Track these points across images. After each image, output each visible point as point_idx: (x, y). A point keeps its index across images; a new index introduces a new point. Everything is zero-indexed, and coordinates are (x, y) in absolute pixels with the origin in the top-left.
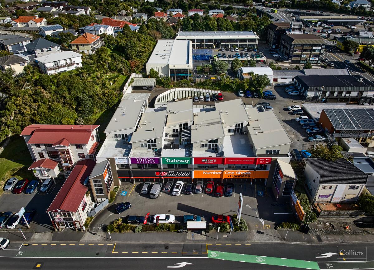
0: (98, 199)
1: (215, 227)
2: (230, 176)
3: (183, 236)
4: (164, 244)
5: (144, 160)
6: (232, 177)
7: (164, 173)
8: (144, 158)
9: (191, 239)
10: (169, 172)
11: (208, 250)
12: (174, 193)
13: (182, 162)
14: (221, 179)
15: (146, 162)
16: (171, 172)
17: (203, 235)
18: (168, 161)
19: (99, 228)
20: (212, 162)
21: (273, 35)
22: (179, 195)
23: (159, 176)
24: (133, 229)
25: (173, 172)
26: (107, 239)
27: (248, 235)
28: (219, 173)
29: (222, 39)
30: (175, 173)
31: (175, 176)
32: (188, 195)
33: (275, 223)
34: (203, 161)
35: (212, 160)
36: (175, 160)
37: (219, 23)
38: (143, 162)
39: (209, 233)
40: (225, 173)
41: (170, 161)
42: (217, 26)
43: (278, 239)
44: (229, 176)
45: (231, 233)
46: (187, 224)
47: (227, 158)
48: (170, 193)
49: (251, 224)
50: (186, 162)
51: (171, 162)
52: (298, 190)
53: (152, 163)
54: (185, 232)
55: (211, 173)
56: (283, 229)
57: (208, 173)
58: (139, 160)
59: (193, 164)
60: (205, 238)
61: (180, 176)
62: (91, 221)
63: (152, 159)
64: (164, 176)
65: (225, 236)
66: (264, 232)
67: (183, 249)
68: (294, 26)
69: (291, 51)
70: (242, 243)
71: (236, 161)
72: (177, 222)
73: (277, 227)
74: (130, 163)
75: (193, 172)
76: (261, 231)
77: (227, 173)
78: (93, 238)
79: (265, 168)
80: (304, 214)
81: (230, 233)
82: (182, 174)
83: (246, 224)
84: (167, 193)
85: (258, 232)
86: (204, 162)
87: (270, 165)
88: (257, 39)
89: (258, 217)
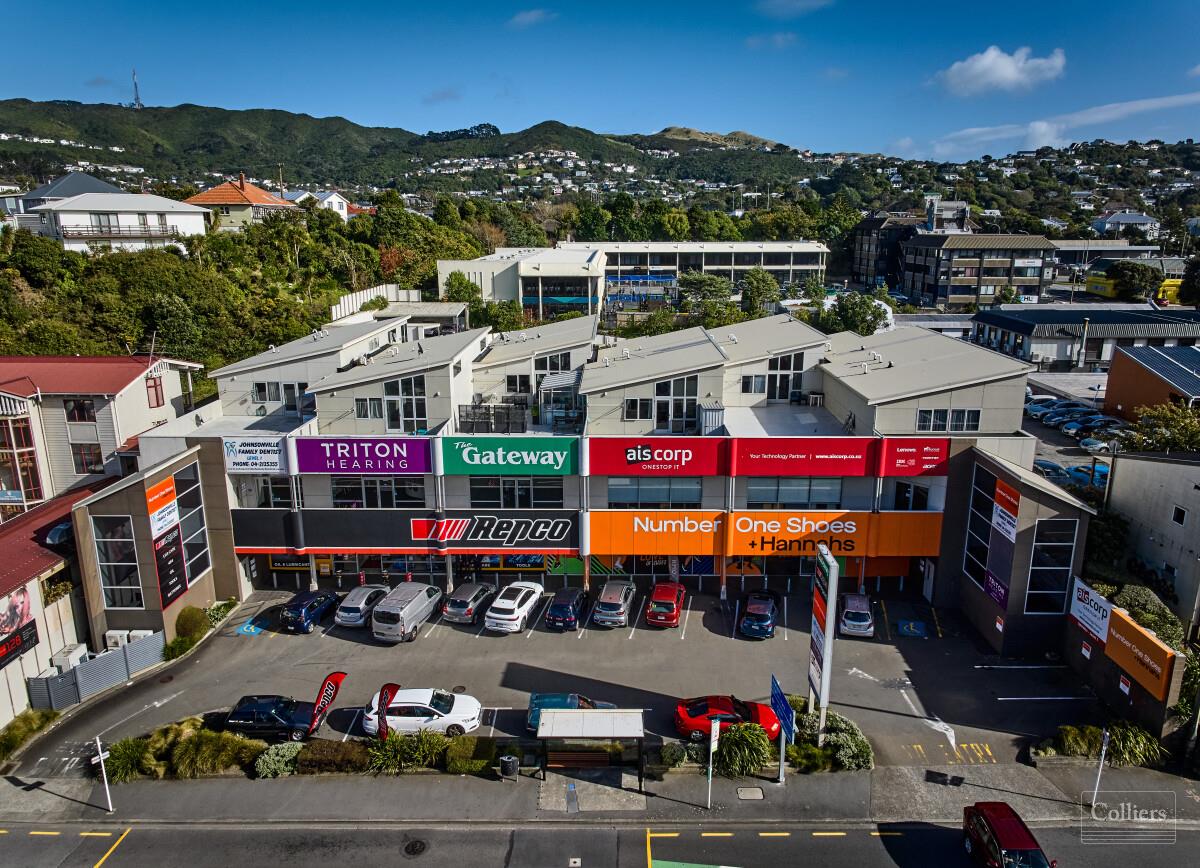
0: (110, 633)
1: (693, 753)
2: (758, 542)
3: (515, 793)
4: (405, 835)
5: (361, 450)
6: (768, 551)
7: (449, 523)
8: (359, 441)
9: (563, 807)
10: (474, 521)
11: (653, 858)
12: (491, 620)
13: (535, 462)
14: (720, 557)
15: (369, 464)
16: (482, 521)
17: (627, 789)
18: (472, 458)
19: (66, 763)
20: (672, 462)
21: (873, 248)
22: (516, 626)
23: (429, 543)
24: (247, 760)
25: (492, 522)
26: (93, 809)
27: (878, 787)
28: (708, 526)
29: (708, 255)
30: (499, 527)
31: (500, 544)
32: (560, 630)
33: (1014, 736)
34: (632, 455)
35: (674, 455)
36: (500, 452)
37: (696, 220)
38: (357, 464)
39: (661, 780)
40: (735, 525)
41: (477, 461)
42: (689, 231)
43: (1055, 806)
44: (753, 544)
45: (782, 779)
46: (542, 720)
47: (741, 441)
48: (475, 624)
49: (889, 744)
50: (551, 461)
51: (484, 461)
52: (1104, 574)
53: (397, 468)
54: (532, 776)
55: (670, 525)
56: (1066, 760)
57: (656, 527)
58: (334, 450)
59: (586, 472)
60: (640, 803)
61: (527, 543)
62: (40, 728)
63: (396, 446)
64: (450, 543)
65: (753, 793)
66: (965, 775)
67: (509, 853)
68: (940, 210)
69: (943, 273)
70: (849, 826)
71: (784, 457)
72: (492, 732)
73: (1032, 750)
74: (295, 470)
75: (587, 518)
76: (950, 771)
77: (745, 525)
78: (17, 804)
79: (921, 500)
80: (1174, 657)
81: (776, 780)
82: (532, 535)
83: (861, 736)
84: (459, 626)
85: (932, 777)
86: (637, 461)
87: (944, 480)
88: (823, 253)
89: (917, 713)
